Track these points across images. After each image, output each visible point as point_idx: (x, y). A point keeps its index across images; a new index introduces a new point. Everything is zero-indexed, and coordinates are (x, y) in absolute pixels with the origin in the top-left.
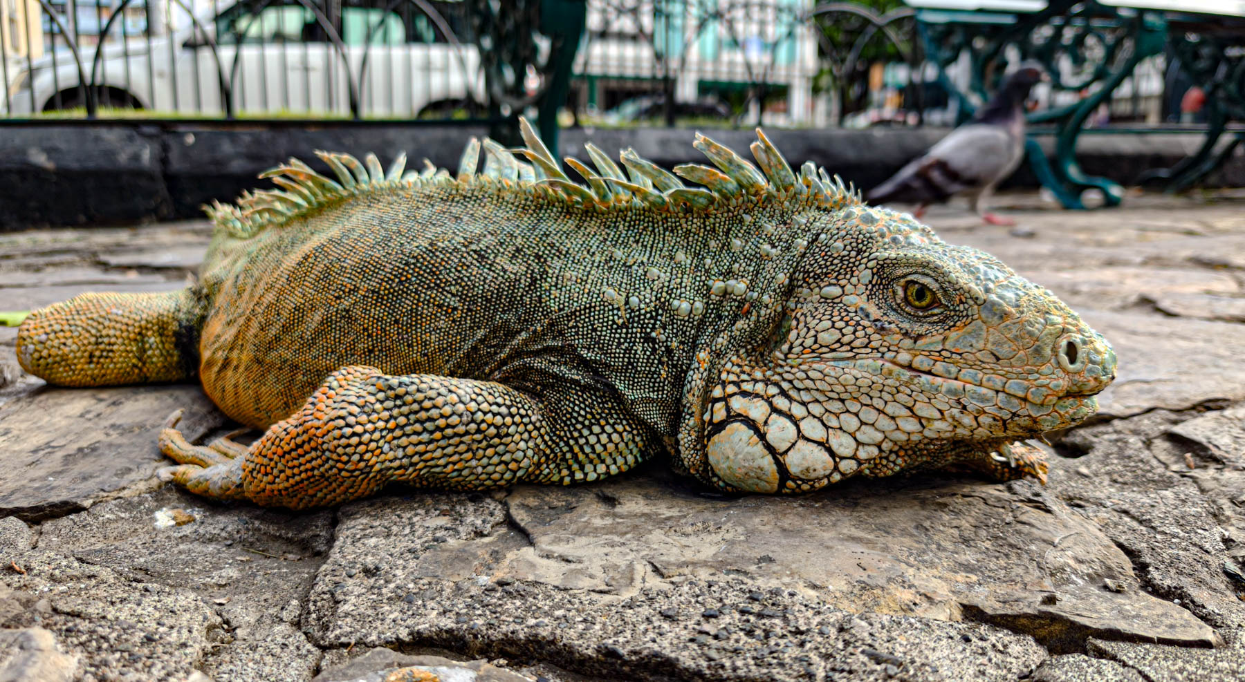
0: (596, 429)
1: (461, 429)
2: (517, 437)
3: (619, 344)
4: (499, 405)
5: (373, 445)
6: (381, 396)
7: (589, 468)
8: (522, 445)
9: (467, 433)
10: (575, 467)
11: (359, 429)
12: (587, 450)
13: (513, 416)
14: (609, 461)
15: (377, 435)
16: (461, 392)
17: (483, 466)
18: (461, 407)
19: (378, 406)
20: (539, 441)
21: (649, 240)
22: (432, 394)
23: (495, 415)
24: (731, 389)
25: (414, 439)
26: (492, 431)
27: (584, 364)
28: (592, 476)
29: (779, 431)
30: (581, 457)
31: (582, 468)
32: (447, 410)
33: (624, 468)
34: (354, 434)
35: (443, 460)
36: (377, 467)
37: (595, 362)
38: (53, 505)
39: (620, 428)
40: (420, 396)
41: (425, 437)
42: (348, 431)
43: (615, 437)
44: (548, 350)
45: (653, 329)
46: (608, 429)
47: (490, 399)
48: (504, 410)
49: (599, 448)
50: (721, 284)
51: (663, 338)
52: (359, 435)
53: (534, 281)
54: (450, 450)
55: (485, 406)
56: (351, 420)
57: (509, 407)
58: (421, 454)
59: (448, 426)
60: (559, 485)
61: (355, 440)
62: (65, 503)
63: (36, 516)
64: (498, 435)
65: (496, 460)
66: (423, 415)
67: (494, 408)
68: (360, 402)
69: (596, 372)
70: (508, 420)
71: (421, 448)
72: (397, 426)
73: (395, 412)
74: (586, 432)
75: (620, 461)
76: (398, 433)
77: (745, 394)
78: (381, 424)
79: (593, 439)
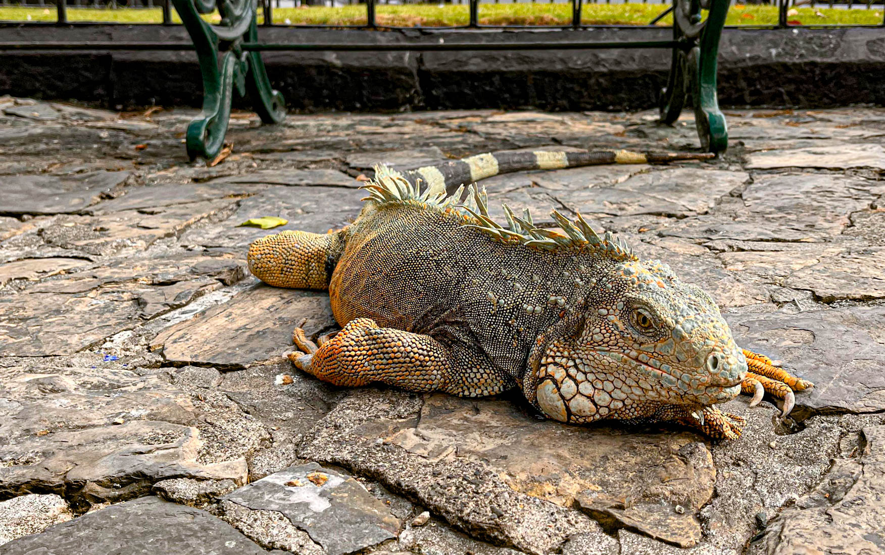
0: (475, 370)
1: (402, 360)
2: (432, 368)
3: (490, 325)
4: (423, 350)
5: (359, 362)
6: (366, 337)
7: (472, 390)
8: (435, 372)
9: (405, 362)
10: (465, 388)
11: (353, 353)
12: (469, 380)
13: (430, 357)
14: (482, 388)
15: (361, 357)
16: (404, 341)
17: (414, 380)
18: (402, 349)
19: (364, 343)
20: (444, 371)
21: (523, 264)
22: (390, 340)
23: (420, 355)
24: (550, 360)
25: (380, 361)
26: (418, 363)
27: (471, 333)
28: (473, 395)
29: (568, 387)
30: (467, 383)
31: (469, 389)
32: (396, 349)
33: (493, 393)
34: (350, 356)
35: (394, 374)
36: (362, 373)
37: (477, 333)
38: (232, 365)
39: (488, 371)
40: (384, 340)
41: (384, 361)
42: (347, 353)
43: (485, 376)
44: (457, 323)
45: (510, 319)
46: (482, 371)
47: (420, 346)
48: (425, 353)
49: (475, 380)
50: (553, 298)
51: (516, 324)
52: (353, 357)
53: (458, 282)
54: (397, 369)
55: (415, 350)
56: (350, 348)
57: (428, 351)
58: (383, 370)
59: (395, 358)
60: (456, 396)
61: (350, 358)
62: (237, 365)
63: (224, 369)
64: (421, 365)
65: (421, 377)
66: (385, 350)
67: (421, 351)
68: (356, 339)
69: (476, 338)
70: (427, 358)
71: (383, 366)
72: (373, 354)
73: (372, 347)
74: (469, 371)
75: (490, 389)
76: (372, 357)
77: (555, 364)
78: (364, 352)
79: (472, 375)
